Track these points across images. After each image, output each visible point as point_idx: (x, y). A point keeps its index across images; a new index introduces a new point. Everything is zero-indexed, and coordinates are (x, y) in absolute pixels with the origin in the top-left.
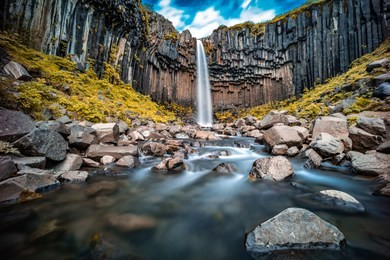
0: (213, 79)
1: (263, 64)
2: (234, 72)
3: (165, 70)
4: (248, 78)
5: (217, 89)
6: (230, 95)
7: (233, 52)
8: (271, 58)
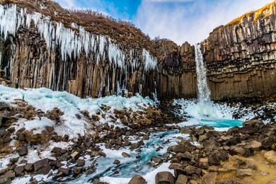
2: (237, 63)
3: (172, 75)
4: (256, 65)
5: (221, 80)
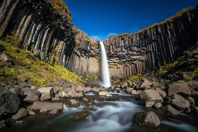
0: (109, 61)
1: (135, 53)
2: (120, 57)
3: (83, 56)
4: (127, 60)
5: (111, 66)
6: (118, 69)
7: (119, 47)
8: (139, 50)
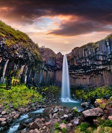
1: (101, 63)
3: (50, 71)
4: (93, 71)
5: (77, 77)
6: (84, 80)
7: (82, 59)
